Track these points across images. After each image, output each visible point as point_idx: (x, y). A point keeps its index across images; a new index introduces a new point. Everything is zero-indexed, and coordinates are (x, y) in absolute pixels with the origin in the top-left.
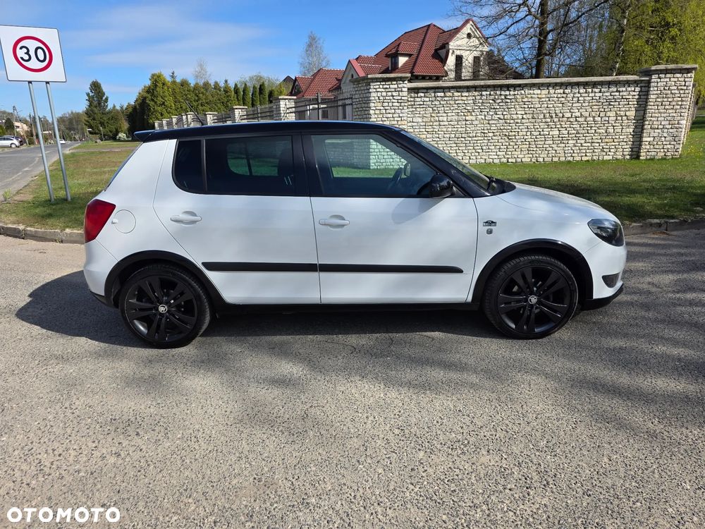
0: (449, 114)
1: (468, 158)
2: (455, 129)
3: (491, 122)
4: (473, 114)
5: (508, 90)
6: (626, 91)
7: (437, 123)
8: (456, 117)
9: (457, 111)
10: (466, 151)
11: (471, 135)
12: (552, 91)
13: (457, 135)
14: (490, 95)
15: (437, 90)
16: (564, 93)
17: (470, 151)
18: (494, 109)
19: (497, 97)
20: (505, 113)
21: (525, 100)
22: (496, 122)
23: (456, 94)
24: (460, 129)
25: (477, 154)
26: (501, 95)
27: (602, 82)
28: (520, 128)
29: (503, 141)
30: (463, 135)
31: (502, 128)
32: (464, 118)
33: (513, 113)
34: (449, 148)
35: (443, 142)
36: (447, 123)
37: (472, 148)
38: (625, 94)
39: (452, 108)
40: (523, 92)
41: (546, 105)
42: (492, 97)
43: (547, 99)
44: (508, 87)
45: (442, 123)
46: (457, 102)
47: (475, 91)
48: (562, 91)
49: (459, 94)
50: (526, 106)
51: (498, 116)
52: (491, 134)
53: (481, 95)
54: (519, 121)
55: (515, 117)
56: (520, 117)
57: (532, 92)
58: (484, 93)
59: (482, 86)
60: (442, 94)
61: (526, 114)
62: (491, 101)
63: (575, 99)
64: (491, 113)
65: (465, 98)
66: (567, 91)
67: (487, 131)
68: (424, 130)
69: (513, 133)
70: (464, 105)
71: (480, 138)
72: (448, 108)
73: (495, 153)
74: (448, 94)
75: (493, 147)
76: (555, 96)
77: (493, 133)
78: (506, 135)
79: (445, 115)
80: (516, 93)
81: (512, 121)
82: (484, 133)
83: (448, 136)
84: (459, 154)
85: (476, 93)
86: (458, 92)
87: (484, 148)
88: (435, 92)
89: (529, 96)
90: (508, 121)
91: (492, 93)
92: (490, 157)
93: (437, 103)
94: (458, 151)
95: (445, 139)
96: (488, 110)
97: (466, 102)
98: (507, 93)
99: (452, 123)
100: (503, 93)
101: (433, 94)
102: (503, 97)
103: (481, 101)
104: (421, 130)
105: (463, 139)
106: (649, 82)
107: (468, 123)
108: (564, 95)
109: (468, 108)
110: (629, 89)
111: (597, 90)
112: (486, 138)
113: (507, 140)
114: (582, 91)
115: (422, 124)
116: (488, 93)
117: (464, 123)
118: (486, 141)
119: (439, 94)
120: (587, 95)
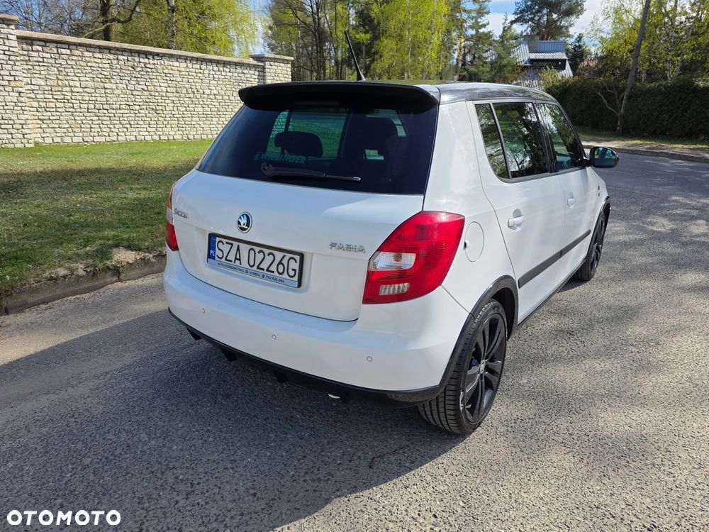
0: (82, 79)
1: (116, 134)
2: (94, 98)
3: (134, 93)
4: (112, 81)
5: (147, 58)
6: (249, 74)
7: (68, 89)
8: (92, 83)
9: (91, 75)
10: (112, 126)
11: (114, 106)
12: (190, 65)
13: (97, 106)
14: (128, 60)
15: (59, 45)
16: (201, 69)
17: (117, 126)
18: (135, 77)
19: (136, 64)
20: (147, 84)
21: (166, 71)
22: (140, 93)
23: (86, 54)
24: (99, 99)
25: (125, 130)
26: (140, 62)
27: (230, 62)
28: (167, 101)
29: (151, 115)
30: (105, 107)
31: (148, 100)
32: (102, 84)
33: (156, 84)
34: (90, 122)
35: (81, 114)
36: (81, 90)
37: (118, 122)
38: (248, 76)
39: (84, 71)
40: (162, 62)
41: (187, 80)
42: (131, 64)
43: (187, 73)
44: (147, 54)
45: (74, 89)
46: (89, 64)
47: (110, 53)
48: (198, 66)
49: (91, 54)
50: (168, 78)
51: (141, 87)
52: (137, 107)
53: (117, 59)
54: (164, 94)
55: (159, 89)
56: (164, 90)
57: (171, 63)
58: (120, 57)
59: (117, 49)
60: (68, 52)
61: (169, 87)
62: (130, 69)
63: (211, 76)
64: (133, 83)
65: (99, 61)
66: (203, 67)
67: (132, 104)
68: (50, 96)
69: (161, 108)
70: (100, 70)
71: (126, 111)
72: (79, 71)
73: (145, 130)
74: (76, 52)
75: (142, 123)
76: (194, 70)
77: (139, 105)
78: (153, 109)
79: (77, 79)
80: (156, 62)
81: (157, 94)
82: (129, 105)
83: (86, 106)
84: (104, 130)
85: (112, 57)
86: (87, 51)
87: (132, 122)
88: (57, 47)
89: (169, 67)
90: (153, 94)
91: (130, 58)
92: (141, 133)
93: (63, 62)
94: (101, 126)
95: (82, 110)
96: (129, 79)
97: (100, 66)
98: (146, 61)
99: (88, 90)
100: (141, 60)
101: (55, 50)
102: (143, 65)
103: (118, 67)
104: (47, 96)
105: (106, 111)
106: (264, 68)
107: (107, 91)
108: (202, 71)
109: (105, 73)
110: (251, 72)
111: (228, 70)
112: (132, 112)
113: (156, 115)
114: (216, 68)
115: (46, 88)
116: (125, 58)
117: (103, 91)
118: (132, 115)
119: (64, 51)
120: (220, 73)
